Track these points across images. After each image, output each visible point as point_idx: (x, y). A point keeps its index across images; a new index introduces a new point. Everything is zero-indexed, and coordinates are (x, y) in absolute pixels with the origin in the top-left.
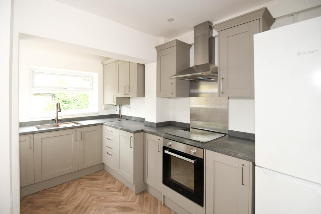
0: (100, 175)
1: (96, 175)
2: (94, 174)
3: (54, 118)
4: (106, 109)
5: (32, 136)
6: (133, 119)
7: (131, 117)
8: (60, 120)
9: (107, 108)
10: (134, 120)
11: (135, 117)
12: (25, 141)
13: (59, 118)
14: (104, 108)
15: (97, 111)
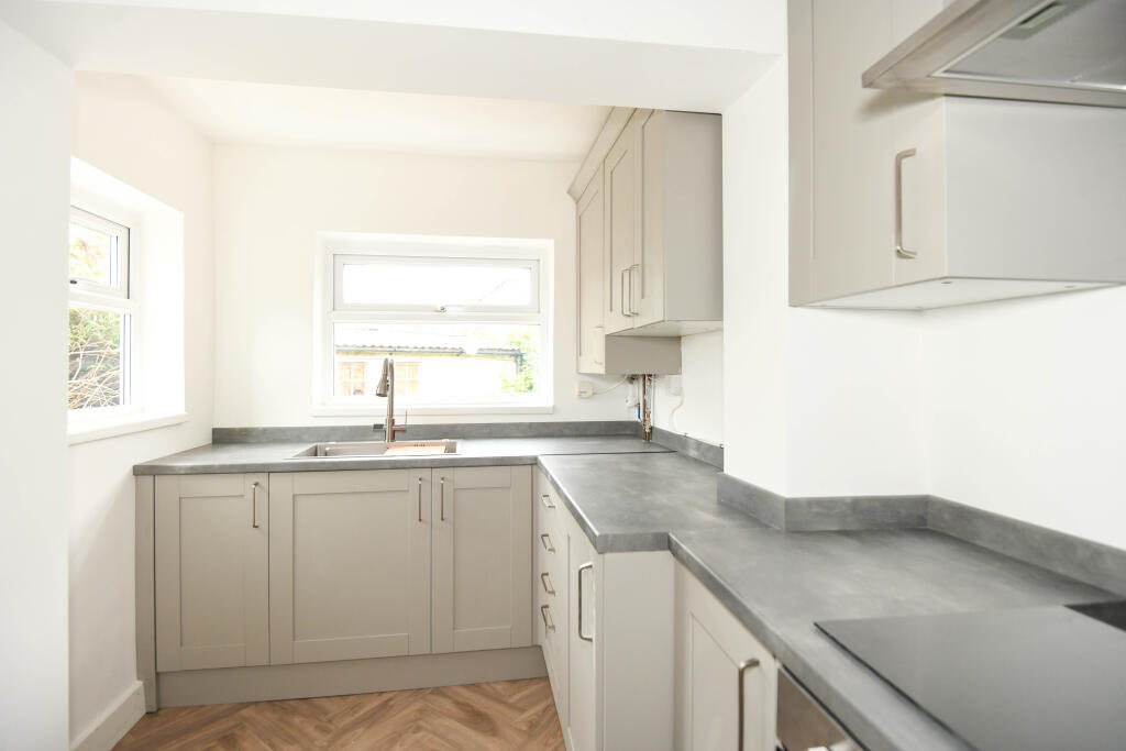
0: (513, 707)
1: (499, 700)
2: (499, 688)
3: (382, 421)
4: (588, 398)
5: (262, 478)
6: (693, 453)
7: (682, 441)
8: (403, 430)
9: (594, 394)
10: (697, 461)
11: (699, 444)
12: (242, 496)
13: (399, 422)
14: (581, 393)
15: (550, 404)
